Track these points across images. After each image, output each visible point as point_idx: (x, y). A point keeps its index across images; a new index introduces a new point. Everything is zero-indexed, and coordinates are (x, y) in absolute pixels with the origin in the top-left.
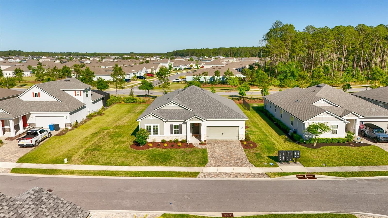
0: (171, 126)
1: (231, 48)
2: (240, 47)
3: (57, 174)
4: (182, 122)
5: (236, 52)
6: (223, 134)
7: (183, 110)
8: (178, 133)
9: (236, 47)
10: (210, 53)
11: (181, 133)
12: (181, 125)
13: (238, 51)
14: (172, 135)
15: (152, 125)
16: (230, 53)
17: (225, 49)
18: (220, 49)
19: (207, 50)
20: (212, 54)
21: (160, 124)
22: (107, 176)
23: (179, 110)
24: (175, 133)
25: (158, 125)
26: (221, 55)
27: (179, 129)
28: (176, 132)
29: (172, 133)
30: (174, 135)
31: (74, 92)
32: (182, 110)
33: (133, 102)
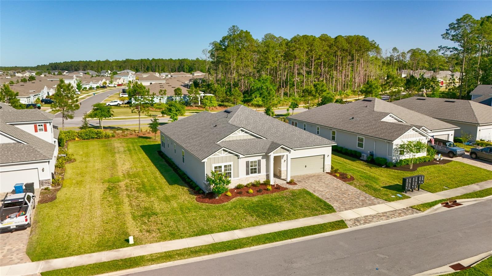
0: (247, 163)
1: (141, 59)
2: (153, 59)
3: (144, 265)
4: (261, 157)
5: (148, 65)
6: (306, 167)
7: (255, 139)
8: (255, 172)
9: (148, 59)
10: (112, 66)
11: (259, 172)
12: (259, 161)
13: (151, 64)
14: (248, 176)
15: (223, 165)
16: (141, 67)
17: (133, 61)
18: (127, 61)
19: (107, 62)
20: (114, 67)
21: (234, 163)
22: (231, 250)
23: (249, 139)
24: (252, 173)
25: (232, 163)
26: (129, 69)
27: (257, 167)
28: (254, 171)
29: (247, 173)
30: (251, 175)
31: (33, 125)
32: (253, 139)
33: (96, 138)
